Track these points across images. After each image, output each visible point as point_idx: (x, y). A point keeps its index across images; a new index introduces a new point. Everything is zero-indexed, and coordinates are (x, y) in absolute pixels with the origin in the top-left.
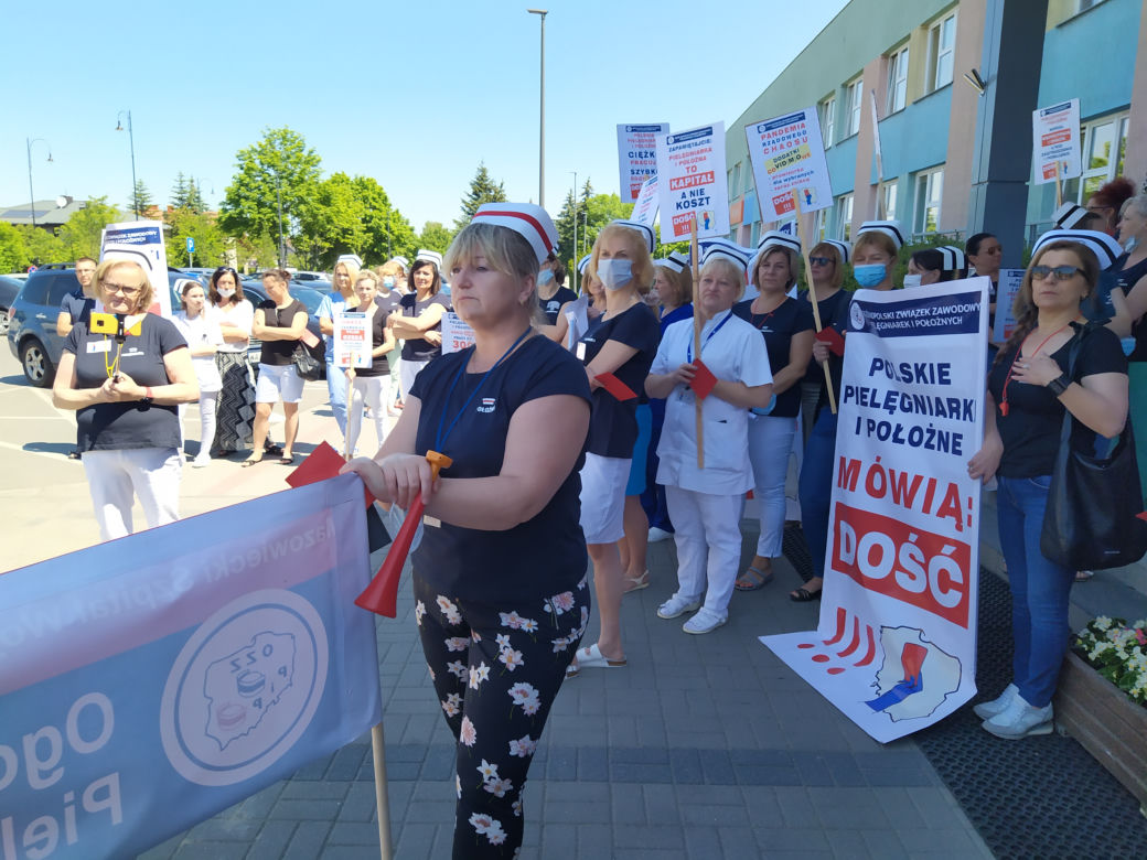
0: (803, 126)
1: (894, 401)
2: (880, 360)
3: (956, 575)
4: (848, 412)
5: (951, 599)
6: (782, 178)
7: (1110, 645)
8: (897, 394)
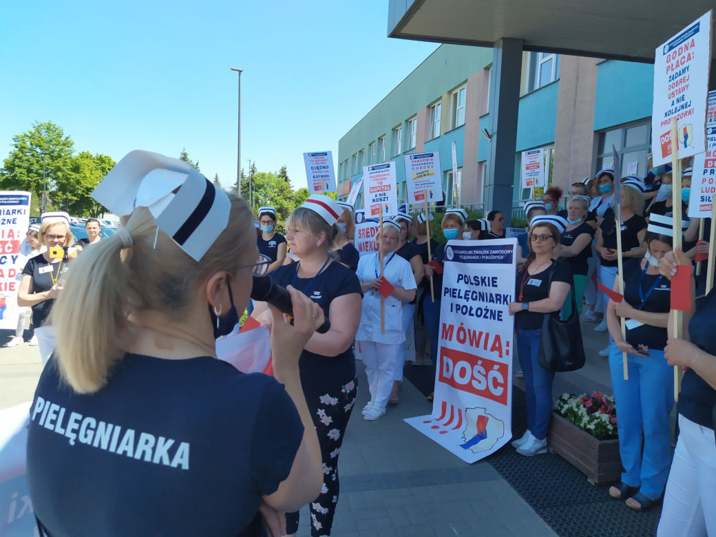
0: (432, 159)
1: (468, 295)
2: (461, 275)
3: (500, 380)
4: (446, 300)
5: (498, 392)
6: (420, 183)
7: (570, 405)
8: (469, 291)
